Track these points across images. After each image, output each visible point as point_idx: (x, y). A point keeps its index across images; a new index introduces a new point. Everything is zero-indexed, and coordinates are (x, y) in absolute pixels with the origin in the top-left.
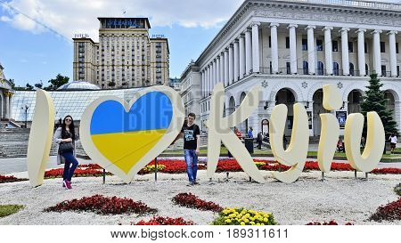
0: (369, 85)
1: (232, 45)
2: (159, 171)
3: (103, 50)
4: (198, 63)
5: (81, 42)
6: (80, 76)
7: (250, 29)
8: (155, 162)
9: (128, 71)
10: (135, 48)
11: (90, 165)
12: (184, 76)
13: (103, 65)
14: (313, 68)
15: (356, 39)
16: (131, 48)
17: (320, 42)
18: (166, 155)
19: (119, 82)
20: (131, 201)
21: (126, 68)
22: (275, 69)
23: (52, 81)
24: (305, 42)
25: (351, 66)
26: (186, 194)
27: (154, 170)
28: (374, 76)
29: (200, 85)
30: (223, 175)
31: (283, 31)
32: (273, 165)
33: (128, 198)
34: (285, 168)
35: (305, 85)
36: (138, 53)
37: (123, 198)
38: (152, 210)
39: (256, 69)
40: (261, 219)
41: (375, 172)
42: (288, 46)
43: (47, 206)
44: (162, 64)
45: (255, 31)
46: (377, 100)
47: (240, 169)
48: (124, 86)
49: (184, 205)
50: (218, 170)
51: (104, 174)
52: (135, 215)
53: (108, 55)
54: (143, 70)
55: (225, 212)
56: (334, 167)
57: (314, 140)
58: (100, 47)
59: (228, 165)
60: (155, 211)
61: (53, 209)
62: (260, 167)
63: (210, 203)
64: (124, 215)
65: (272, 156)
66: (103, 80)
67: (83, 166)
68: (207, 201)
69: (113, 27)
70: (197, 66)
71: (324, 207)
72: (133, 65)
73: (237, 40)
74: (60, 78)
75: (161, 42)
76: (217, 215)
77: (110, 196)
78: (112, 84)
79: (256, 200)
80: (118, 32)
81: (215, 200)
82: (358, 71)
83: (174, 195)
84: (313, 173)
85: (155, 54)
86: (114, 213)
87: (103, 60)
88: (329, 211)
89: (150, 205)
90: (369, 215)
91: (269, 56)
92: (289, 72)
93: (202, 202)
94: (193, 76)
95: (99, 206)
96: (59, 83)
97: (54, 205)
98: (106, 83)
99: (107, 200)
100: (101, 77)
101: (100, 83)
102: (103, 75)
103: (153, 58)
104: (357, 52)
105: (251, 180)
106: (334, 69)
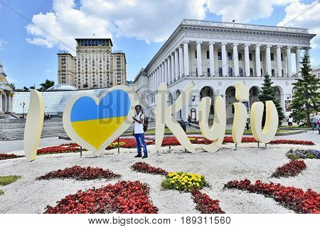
0: (264, 82)
1: (170, 57)
2: (121, 146)
3: (79, 62)
4: (146, 70)
5: (63, 56)
6: (63, 81)
7: (182, 45)
8: (118, 140)
9: (97, 77)
10: (102, 60)
11: (71, 144)
12: (137, 79)
13: (79, 73)
14: (225, 72)
15: (254, 51)
16: (99, 60)
17: (230, 55)
18: (126, 136)
19: (90, 84)
20: (101, 169)
21: (95, 74)
22: (200, 73)
23: (43, 85)
24: (220, 54)
25: (251, 70)
26: (140, 163)
27: (117, 146)
28: (267, 77)
29: (148, 86)
30: (167, 148)
31: (205, 46)
32: (201, 140)
33: (99, 167)
34: (209, 142)
35: (220, 84)
36: (104, 64)
37: (95, 167)
38: (116, 176)
39: (187, 73)
40: (196, 180)
41: (271, 143)
42: (208, 57)
43: (39, 176)
44: (121, 71)
45: (186, 46)
46: (269, 93)
47: (178, 144)
48: (95, 87)
49: (140, 171)
50: (163, 145)
51: (81, 150)
52: (104, 180)
53: (83, 64)
54: (108, 75)
55: (170, 175)
56: (244, 141)
57: (230, 121)
58: (77, 60)
59: (170, 141)
60: (119, 176)
61: (43, 178)
62: (193, 142)
63: (158, 169)
64: (96, 180)
65: (201, 133)
66: (79, 83)
67: (66, 145)
68: (156, 168)
69: (86, 45)
70: (146, 72)
71: (239, 169)
72: (101, 72)
73: (173, 53)
74: (48, 82)
75: (120, 56)
76: (164, 178)
77: (86, 166)
78: (86, 86)
79: (190, 166)
80: (89, 49)
81: (162, 167)
82: (256, 73)
83: (132, 164)
84: (229, 145)
85: (116, 64)
86: (89, 179)
87: (79, 69)
88: (243, 172)
89: (115, 172)
90: (271, 174)
91: (196, 65)
92: (209, 75)
93: (153, 168)
94: (142, 79)
95: (77, 174)
96: (47, 86)
97: (44, 175)
98: (82, 85)
99: (84, 169)
100: (78, 81)
101: (78, 85)
102: (79, 80)
103: (115, 67)
104: (255, 60)
105: (186, 151)
106: (240, 72)
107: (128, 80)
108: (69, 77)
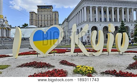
0: (121, 24)
2: (55, 53)
3: (38, 16)
4: (67, 19)
5: (32, 13)
6: (32, 24)
7: (83, 8)
8: (54, 50)
9: (46, 22)
11: (34, 51)
12: (63, 23)
13: (39, 20)
14: (103, 20)
16: (47, 15)
17: (105, 12)
19: (43, 25)
20: (46, 63)
21: (45, 21)
22: (91, 20)
23: (23, 25)
24: (100, 12)
25: (115, 19)
26: (64, 60)
27: (53, 53)
28: (122, 22)
29: (68, 26)
30: (76, 54)
32: (92, 50)
34: (96, 51)
35: (100, 25)
36: (49, 16)
37: (43, 62)
38: (52, 66)
39: (85, 20)
40: (90, 69)
41: (125, 52)
42: (95, 13)
43: (18, 65)
44: (56, 20)
45: (85, 8)
46: (124, 29)
47: (81, 52)
48: (45, 26)
49: (63, 64)
50: (74, 52)
51: (37, 54)
52: (47, 68)
53: (40, 17)
54: (51, 21)
55: (77, 67)
56: (112, 51)
58: (38, 15)
59: (78, 50)
60: (54, 66)
61: (20, 66)
62: (88, 51)
63: (72, 64)
64: (43, 68)
65: (92, 47)
66: (39, 25)
67: (31, 51)
68: (71, 63)
69: (41, 8)
70: (67, 20)
71: (110, 64)
72: (48, 20)
73: (79, 12)
74: (25, 24)
75: (56, 13)
76: (75, 68)
77: (39, 61)
78: (41, 26)
79: (87, 62)
80: (43, 10)
81: (74, 62)
82: (117, 20)
83: (60, 61)
84: (105, 53)
85: (54, 17)
86: (40, 68)
87: (39, 19)
88: (112, 66)
90: (126, 67)
91: (89, 16)
92: (95, 21)
93: (69, 63)
94: (66, 23)
95: (35, 65)
96: (25, 26)
98: (39, 26)
99: (38, 63)
101: (38, 26)
102: (39, 23)
103: (54, 18)
104: (117, 14)
105: (85, 55)
106: (110, 20)
107: (59, 23)
108: (34, 22)
